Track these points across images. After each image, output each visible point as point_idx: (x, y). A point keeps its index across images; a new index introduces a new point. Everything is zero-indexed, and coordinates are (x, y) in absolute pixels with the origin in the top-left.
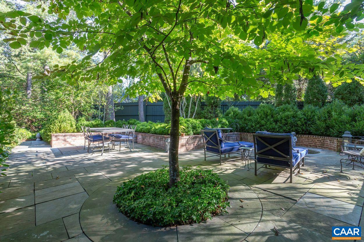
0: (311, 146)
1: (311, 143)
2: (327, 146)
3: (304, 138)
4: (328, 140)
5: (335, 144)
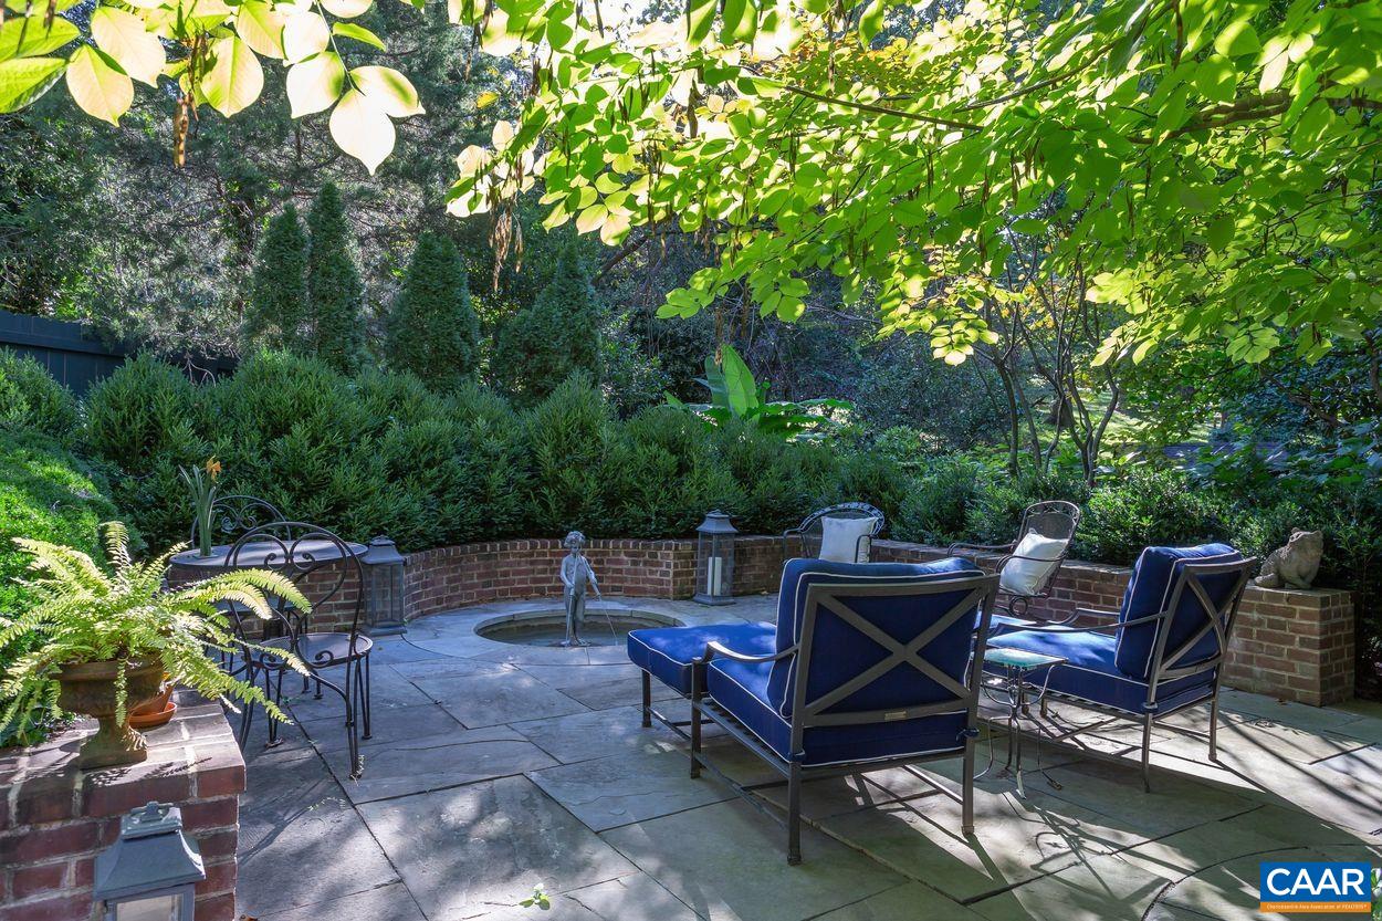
0: (541, 592)
1: (543, 580)
2: (615, 579)
3: (514, 555)
4: (621, 553)
5: (664, 568)
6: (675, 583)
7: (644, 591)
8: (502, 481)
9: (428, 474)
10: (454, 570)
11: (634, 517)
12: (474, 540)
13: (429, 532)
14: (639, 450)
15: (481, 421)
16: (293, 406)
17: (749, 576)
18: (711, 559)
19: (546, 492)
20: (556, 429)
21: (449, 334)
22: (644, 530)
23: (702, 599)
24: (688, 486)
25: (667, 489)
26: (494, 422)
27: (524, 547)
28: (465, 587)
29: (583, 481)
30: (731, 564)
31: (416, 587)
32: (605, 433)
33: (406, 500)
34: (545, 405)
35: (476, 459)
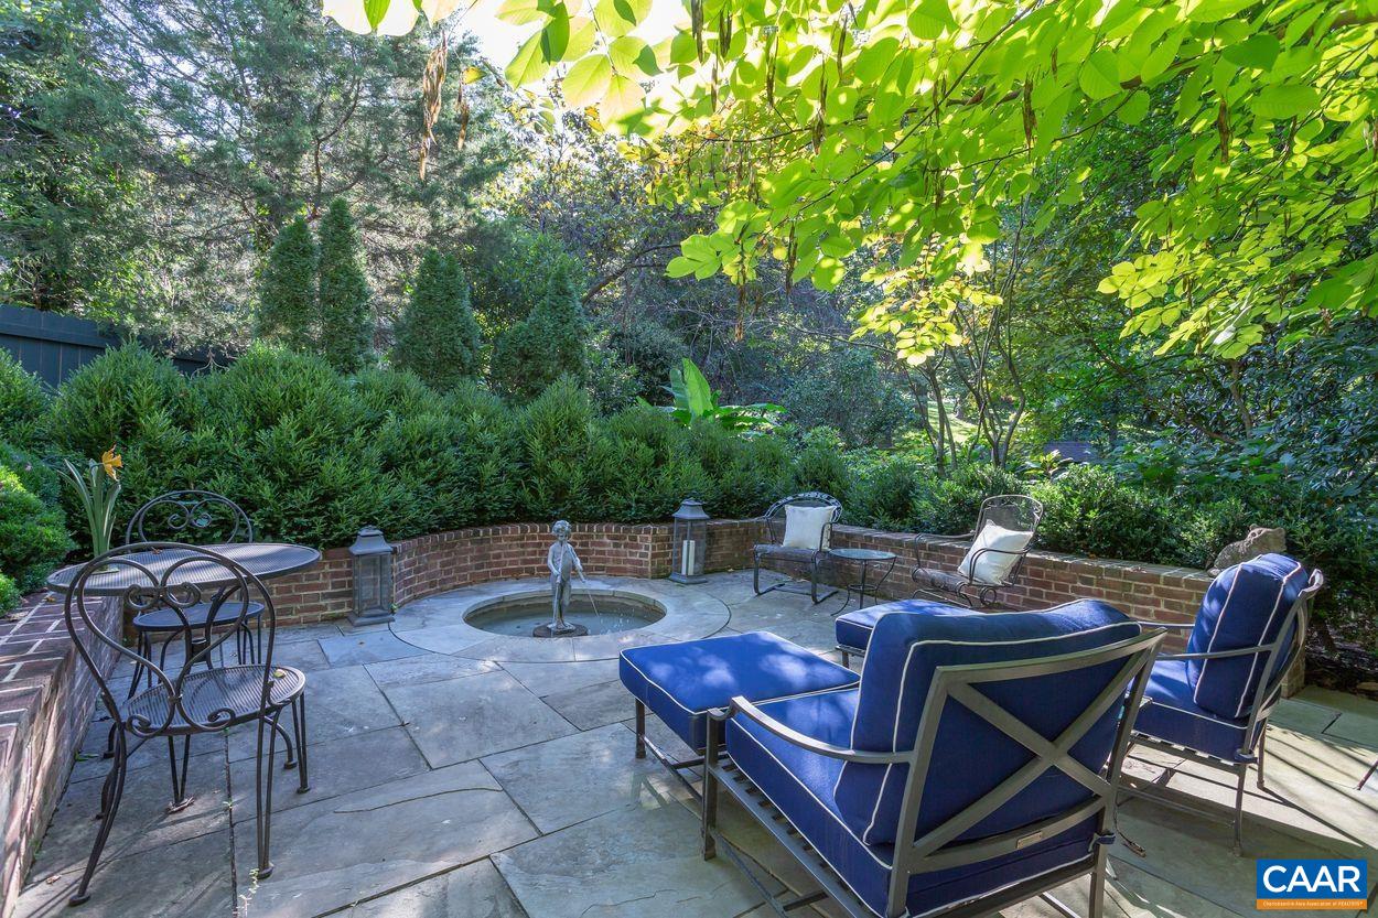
0: (531, 572)
1: (533, 561)
2: (598, 560)
3: (506, 539)
4: (604, 538)
5: (643, 551)
6: (653, 563)
7: (624, 570)
8: (495, 471)
9: (422, 465)
10: (448, 555)
11: (616, 504)
12: (468, 525)
13: (422, 519)
14: (621, 444)
15: (476, 417)
16: (284, 397)
17: (718, 556)
18: (685, 542)
19: (536, 481)
20: (546, 424)
21: (452, 339)
22: (625, 515)
23: (677, 578)
24: (665, 476)
25: (646, 479)
26: (489, 418)
27: (515, 531)
28: (459, 570)
29: (570, 471)
30: (704, 546)
31: (409, 573)
32: (591, 428)
33: (399, 490)
34: (536, 403)
35: (471, 451)
